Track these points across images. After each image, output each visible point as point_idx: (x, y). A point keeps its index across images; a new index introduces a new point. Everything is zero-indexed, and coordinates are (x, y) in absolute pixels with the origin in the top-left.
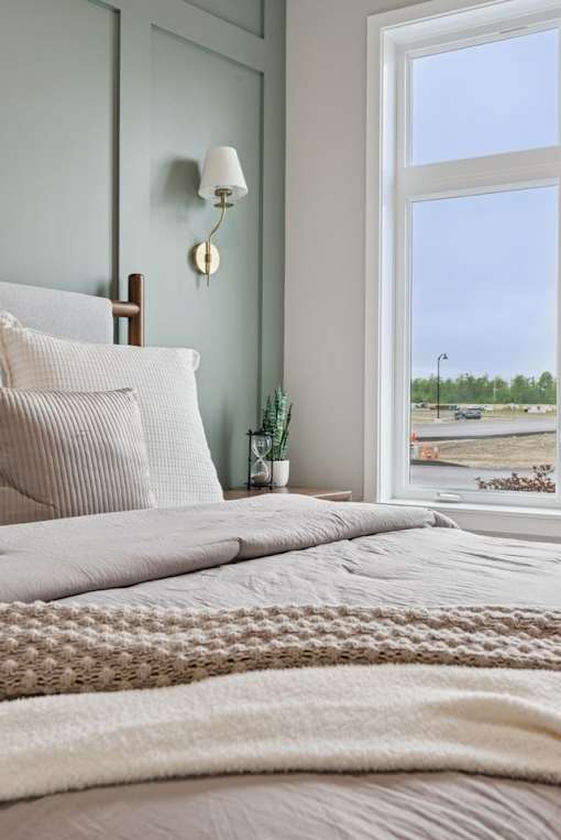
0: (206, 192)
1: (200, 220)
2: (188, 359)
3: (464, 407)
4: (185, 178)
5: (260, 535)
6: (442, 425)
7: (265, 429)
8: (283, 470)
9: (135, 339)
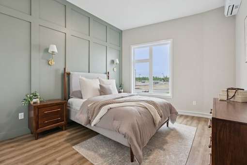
0: (115, 63)
1: (114, 65)
2: (114, 81)
3: (143, 81)
4: (113, 62)
5: (123, 96)
6: (140, 83)
7: (121, 86)
8: (122, 90)
9: (108, 79)
